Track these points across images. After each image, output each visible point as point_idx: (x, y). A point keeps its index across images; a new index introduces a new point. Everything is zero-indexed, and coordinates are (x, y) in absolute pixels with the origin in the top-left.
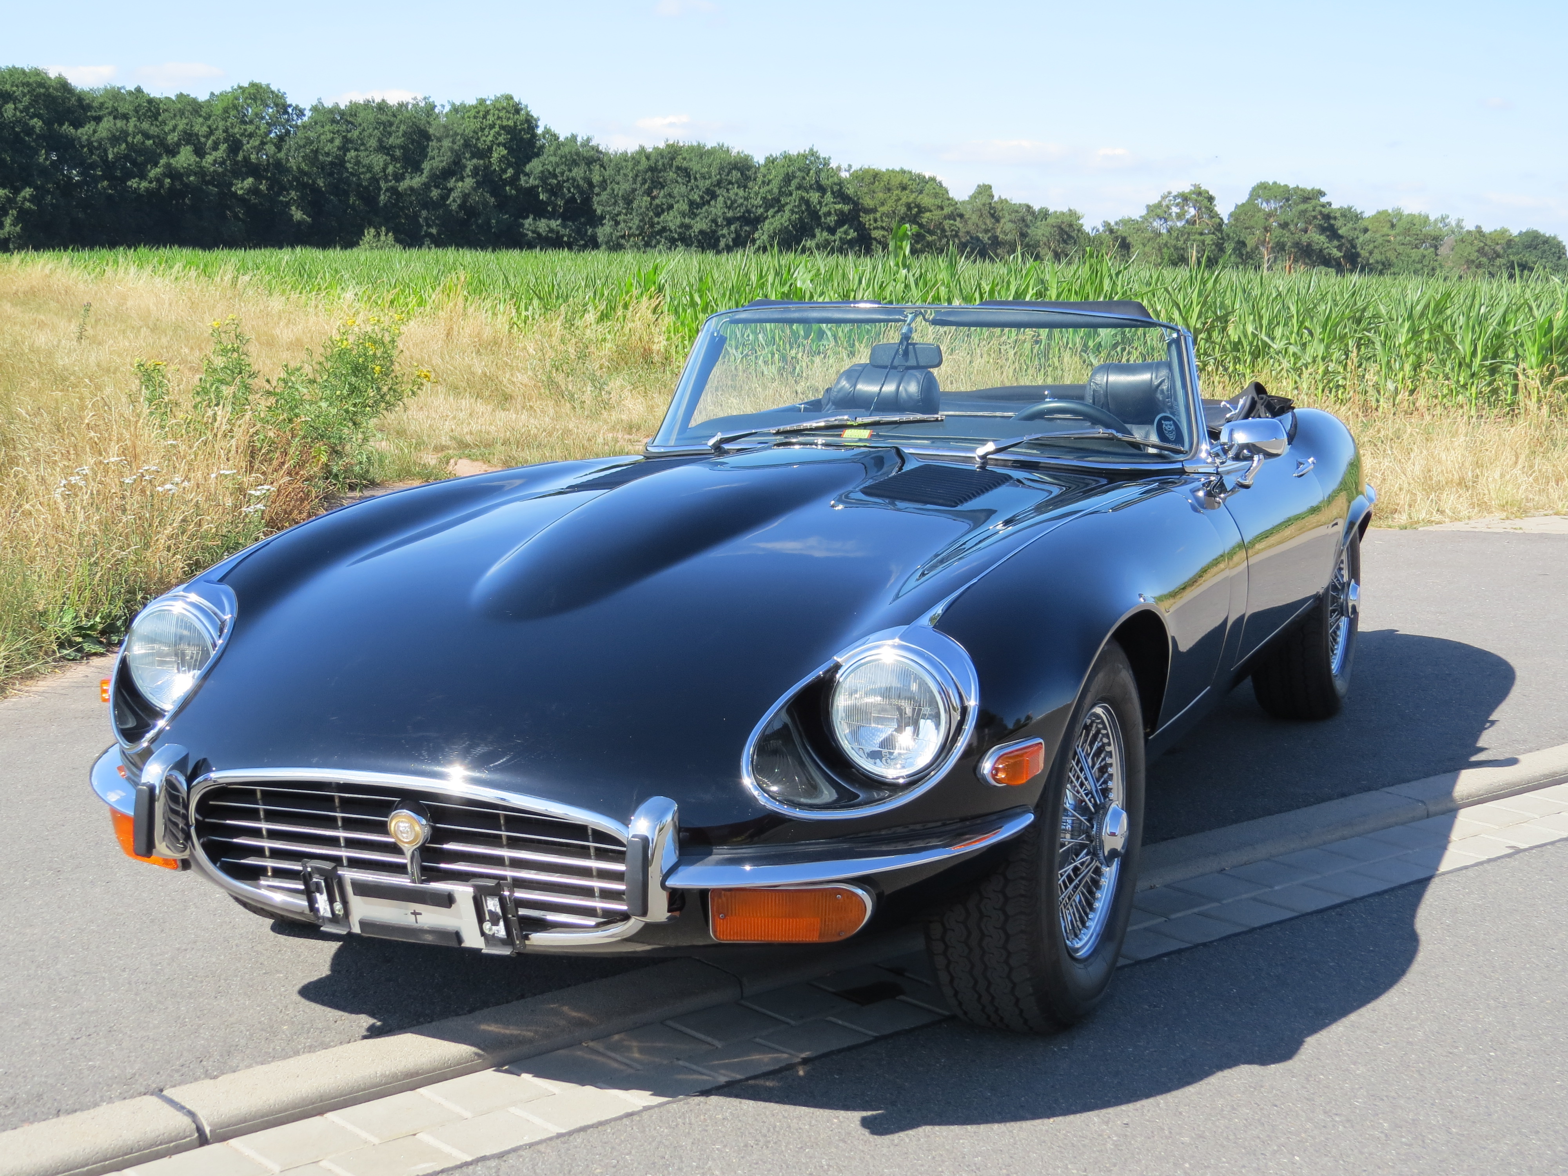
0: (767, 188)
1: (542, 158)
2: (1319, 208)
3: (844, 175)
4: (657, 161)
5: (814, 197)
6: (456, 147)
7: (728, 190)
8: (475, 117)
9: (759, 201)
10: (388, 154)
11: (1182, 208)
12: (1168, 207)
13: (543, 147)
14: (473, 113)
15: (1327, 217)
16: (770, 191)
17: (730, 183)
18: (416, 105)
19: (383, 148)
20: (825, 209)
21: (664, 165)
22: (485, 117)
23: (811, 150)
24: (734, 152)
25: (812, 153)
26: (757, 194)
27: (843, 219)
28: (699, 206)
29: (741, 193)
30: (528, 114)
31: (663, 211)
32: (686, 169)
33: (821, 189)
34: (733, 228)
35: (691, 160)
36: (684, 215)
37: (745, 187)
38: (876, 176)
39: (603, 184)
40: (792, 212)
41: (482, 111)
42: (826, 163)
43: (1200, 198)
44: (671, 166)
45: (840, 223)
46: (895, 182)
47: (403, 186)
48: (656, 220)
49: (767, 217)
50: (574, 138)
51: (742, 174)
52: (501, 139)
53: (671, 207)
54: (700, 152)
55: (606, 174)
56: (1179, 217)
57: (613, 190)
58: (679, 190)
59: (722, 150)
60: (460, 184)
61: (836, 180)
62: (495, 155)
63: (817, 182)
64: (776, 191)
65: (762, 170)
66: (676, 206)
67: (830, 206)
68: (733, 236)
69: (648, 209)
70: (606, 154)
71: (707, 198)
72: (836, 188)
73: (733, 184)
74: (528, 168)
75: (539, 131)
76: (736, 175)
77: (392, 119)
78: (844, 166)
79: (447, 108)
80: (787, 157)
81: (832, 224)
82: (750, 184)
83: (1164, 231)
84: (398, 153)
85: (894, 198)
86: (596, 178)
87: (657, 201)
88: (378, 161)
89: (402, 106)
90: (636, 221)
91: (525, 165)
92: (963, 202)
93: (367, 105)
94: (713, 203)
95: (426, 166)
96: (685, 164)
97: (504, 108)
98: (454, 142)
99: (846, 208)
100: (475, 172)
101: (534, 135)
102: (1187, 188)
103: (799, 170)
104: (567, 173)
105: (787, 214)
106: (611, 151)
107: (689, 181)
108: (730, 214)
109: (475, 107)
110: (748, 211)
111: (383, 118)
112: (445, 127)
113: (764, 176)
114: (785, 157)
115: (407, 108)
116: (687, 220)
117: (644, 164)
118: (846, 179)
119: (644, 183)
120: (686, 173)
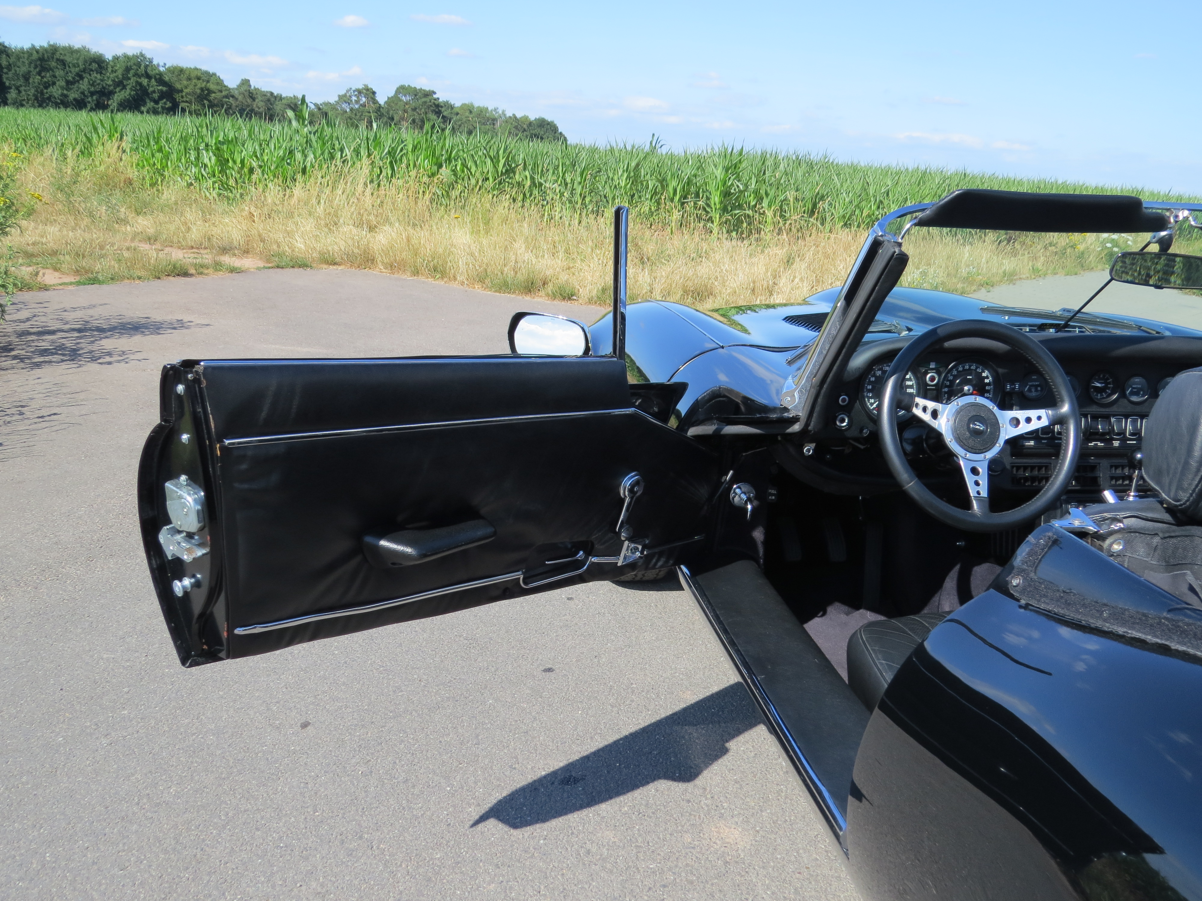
0: (115, 74)
2: (433, 101)
3: (162, 69)
4: (43, 54)
5: (145, 81)
7: (90, 75)
9: (110, 82)
11: (358, 97)
12: (350, 97)
15: (438, 106)
16: (117, 77)
17: (92, 70)
20: (151, 89)
21: (48, 57)
23: (141, 53)
24: (93, 52)
25: (142, 55)
26: (108, 78)
27: (163, 95)
28: (72, 83)
29: (99, 76)
31: (49, 86)
32: (63, 60)
33: (148, 76)
34: (95, 97)
35: (65, 55)
36: (62, 88)
37: (101, 73)
38: (181, 71)
39: (9, 67)
40: (131, 89)
42: (151, 61)
43: (368, 92)
44: (53, 58)
45: (161, 98)
46: (193, 75)
48: (45, 91)
49: (116, 92)
51: (99, 65)
53: (54, 84)
54: (71, 51)
55: (11, 61)
56: (357, 102)
57: (16, 71)
58: (59, 73)
59: (85, 50)
61: (157, 72)
63: (146, 72)
64: (120, 76)
65: (111, 63)
66: (57, 83)
67: (154, 87)
68: (95, 102)
69: (39, 84)
71: (77, 78)
72: (158, 77)
73: (93, 71)
76: (95, 66)
78: (161, 64)
80: (126, 56)
81: (156, 98)
82: (104, 72)
83: (348, 110)
85: (193, 83)
87: (45, 79)
90: (33, 91)
92: (233, 89)
94: (81, 82)
96: (62, 57)
99: (164, 89)
102: (361, 87)
103: (134, 64)
105: (128, 91)
107: (65, 68)
108: (92, 89)
110: (104, 88)
113: (113, 67)
114: (125, 57)
117: (35, 56)
118: (163, 72)
119: (36, 67)
120: (63, 63)
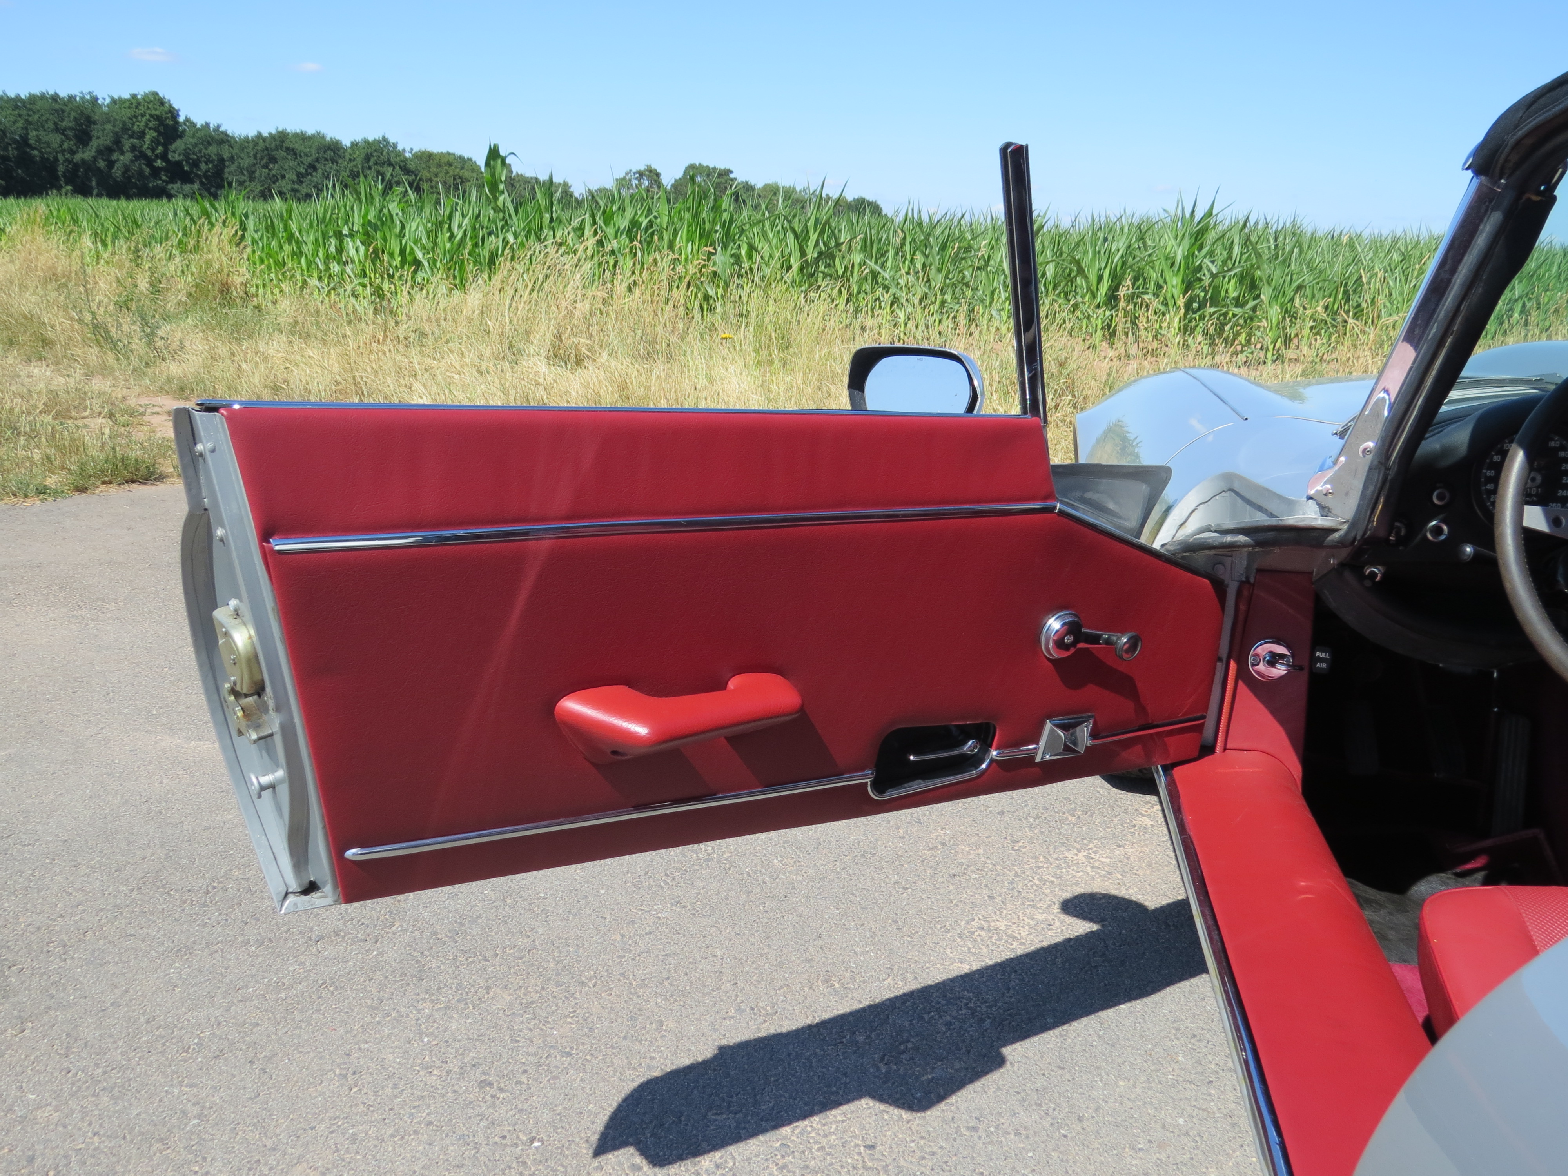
0: (352, 164)
1: (184, 139)
2: (729, 181)
3: (408, 155)
4: (271, 143)
5: (387, 170)
6: (117, 129)
7: (324, 165)
8: (129, 108)
10: (63, 134)
11: (639, 181)
12: (630, 180)
13: (184, 131)
14: (127, 104)
16: (356, 166)
17: (326, 160)
18: (82, 98)
19: (57, 129)
21: (276, 145)
22: (137, 107)
23: (384, 137)
24: (328, 138)
25: (384, 139)
26: (346, 168)
28: (303, 175)
29: (334, 167)
30: (171, 106)
32: (293, 150)
33: (392, 164)
35: (296, 142)
37: (337, 162)
38: (430, 156)
39: (232, 159)
41: (134, 102)
42: (395, 146)
43: (651, 174)
44: (282, 146)
46: (444, 160)
47: (78, 157)
48: (273, 186)
50: (207, 124)
51: (335, 153)
52: (151, 125)
53: (283, 177)
55: (234, 152)
56: (638, 186)
57: (239, 164)
58: (289, 164)
59: (319, 137)
60: (122, 158)
61: (402, 158)
62: (148, 137)
63: (389, 159)
64: (359, 165)
65: (349, 150)
66: (287, 176)
67: (399, 177)
69: (266, 178)
70: (233, 137)
71: (310, 170)
72: (403, 164)
73: (328, 160)
74: (173, 147)
75: (181, 119)
76: (330, 154)
77: (64, 107)
78: (408, 149)
79: (108, 101)
82: (340, 161)
84: (70, 133)
85: (444, 171)
86: (226, 155)
87: (274, 172)
88: (55, 139)
89: (71, 98)
90: (259, 186)
91: (171, 144)
93: (43, 97)
95: (94, 143)
97: (151, 101)
98: (114, 126)
100: (133, 148)
101: (177, 123)
104: (204, 151)
106: (236, 135)
107: (296, 158)
109: (128, 100)
111: (57, 107)
112: (106, 114)
113: (350, 155)
114: (365, 142)
115: (75, 99)
116: (296, 186)
117: (261, 145)
118: (409, 158)
